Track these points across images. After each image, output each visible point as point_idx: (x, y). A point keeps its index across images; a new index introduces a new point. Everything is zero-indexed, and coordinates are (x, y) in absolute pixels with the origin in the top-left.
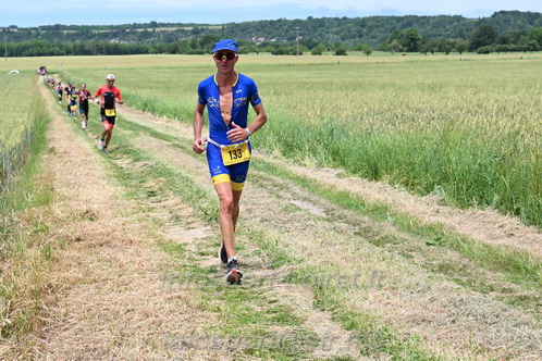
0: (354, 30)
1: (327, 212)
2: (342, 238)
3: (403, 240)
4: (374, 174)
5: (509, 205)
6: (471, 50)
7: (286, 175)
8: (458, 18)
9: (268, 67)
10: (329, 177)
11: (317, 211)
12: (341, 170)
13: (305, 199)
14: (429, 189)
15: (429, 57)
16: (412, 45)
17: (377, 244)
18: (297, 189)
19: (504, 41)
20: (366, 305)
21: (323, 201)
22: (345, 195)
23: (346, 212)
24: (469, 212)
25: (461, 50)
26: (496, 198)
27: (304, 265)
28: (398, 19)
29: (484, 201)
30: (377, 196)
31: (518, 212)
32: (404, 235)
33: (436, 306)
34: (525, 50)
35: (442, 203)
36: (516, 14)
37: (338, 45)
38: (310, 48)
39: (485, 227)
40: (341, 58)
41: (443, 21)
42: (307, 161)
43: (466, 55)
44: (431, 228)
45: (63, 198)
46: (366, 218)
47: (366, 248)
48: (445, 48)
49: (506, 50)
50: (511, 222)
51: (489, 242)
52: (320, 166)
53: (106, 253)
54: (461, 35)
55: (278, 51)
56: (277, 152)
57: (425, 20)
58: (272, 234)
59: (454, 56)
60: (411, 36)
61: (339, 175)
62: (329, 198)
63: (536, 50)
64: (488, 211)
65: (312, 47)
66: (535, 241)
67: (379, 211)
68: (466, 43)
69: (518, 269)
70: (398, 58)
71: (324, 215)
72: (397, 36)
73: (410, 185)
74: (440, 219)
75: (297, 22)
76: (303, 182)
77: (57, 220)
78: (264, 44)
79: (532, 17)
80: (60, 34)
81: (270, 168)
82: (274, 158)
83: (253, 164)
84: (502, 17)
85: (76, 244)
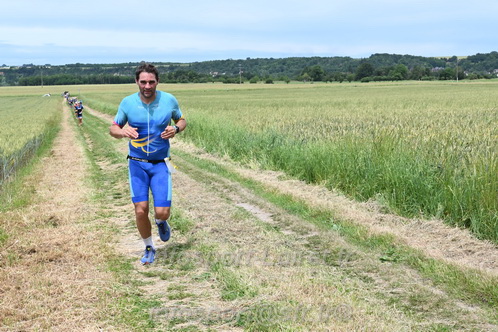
0: (278, 67)
1: (273, 216)
3: (356, 256)
4: (311, 177)
5: (455, 216)
6: (356, 80)
7: (234, 176)
8: (348, 59)
10: (272, 180)
11: (264, 215)
12: (282, 173)
14: (367, 195)
15: (329, 84)
16: (317, 77)
19: (379, 74)
21: (269, 204)
22: (288, 198)
23: (291, 217)
24: (414, 222)
25: (350, 80)
26: (440, 207)
28: (308, 60)
32: (356, 249)
34: (393, 80)
35: (384, 210)
36: (386, 55)
37: (267, 77)
39: (436, 240)
40: (269, 86)
41: (337, 60)
43: (353, 83)
46: (311, 225)
48: (339, 79)
51: (449, 261)
52: (263, 168)
54: (350, 70)
55: (227, 81)
56: (227, 156)
57: (325, 60)
59: (345, 84)
60: (316, 70)
61: (280, 178)
62: (274, 201)
63: (400, 79)
64: (435, 221)
65: (250, 78)
67: (323, 216)
68: (354, 75)
70: (308, 85)
71: (271, 221)
72: (307, 70)
75: (240, 61)
76: (250, 184)
77: (23, 228)
78: (218, 77)
79: (396, 58)
80: (80, 71)
81: (221, 170)
82: (224, 161)
83: (207, 166)
84: (377, 58)
85: (28, 258)
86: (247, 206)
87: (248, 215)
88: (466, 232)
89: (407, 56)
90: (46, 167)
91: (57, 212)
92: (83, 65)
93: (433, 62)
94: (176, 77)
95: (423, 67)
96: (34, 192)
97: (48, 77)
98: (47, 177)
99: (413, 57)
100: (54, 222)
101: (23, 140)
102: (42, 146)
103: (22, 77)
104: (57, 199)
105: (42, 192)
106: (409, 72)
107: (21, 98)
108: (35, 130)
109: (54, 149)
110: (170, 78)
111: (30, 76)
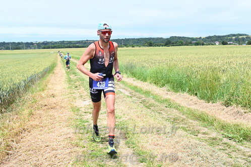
0: (136, 41)
1: (130, 93)
3: (157, 106)
4: (145, 80)
5: (192, 92)
8: (162, 38)
10: (131, 81)
11: (127, 93)
13: (123, 89)
14: (163, 85)
15: (155, 47)
16: (150, 45)
17: (148, 108)
18: (121, 85)
19: (173, 43)
21: (129, 89)
22: (136, 87)
23: (136, 93)
24: (178, 94)
25: (162, 46)
27: (121, 120)
28: (147, 39)
29: (183, 90)
30: (146, 88)
31: (196, 94)
32: (157, 103)
34: (178, 46)
35: (168, 90)
36: (175, 37)
37: (132, 45)
39: (185, 100)
40: (133, 48)
41: (158, 39)
43: (164, 47)
44: (166, 100)
46: (143, 96)
48: (158, 45)
49: (173, 46)
50: (194, 98)
52: (128, 77)
57: (154, 39)
59: (161, 47)
60: (150, 42)
61: (134, 80)
62: (131, 88)
63: (181, 46)
64: (185, 94)
65: (126, 45)
67: (147, 93)
68: (164, 44)
70: (147, 48)
71: (129, 95)
72: (147, 43)
73: (156, 84)
74: (169, 97)
75: (122, 39)
77: (42, 98)
79: (179, 38)
80: (64, 43)
84: (172, 38)
85: (44, 108)
86: (121, 90)
87: (121, 93)
88: (196, 97)
89: (183, 37)
90: (50, 77)
91: (55, 93)
93: (193, 39)
95: (189, 41)
96: (46, 86)
97: (52, 46)
98: (52, 81)
99: (186, 38)
100: (53, 96)
101: (43, 68)
102: (50, 70)
103: (43, 46)
104: (55, 88)
105: (50, 86)
106: (184, 43)
107: (42, 53)
108: (47, 64)
109: (54, 71)
111: (46, 45)
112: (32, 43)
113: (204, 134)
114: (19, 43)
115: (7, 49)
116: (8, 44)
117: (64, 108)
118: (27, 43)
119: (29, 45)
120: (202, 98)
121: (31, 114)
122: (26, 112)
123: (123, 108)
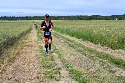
0: (74, 17)
1: (65, 41)
2: (65, 46)
3: (75, 46)
4: (73, 36)
5: (91, 41)
6: (89, 20)
7: (61, 36)
8: (87, 16)
9: (63, 22)
10: (67, 36)
11: (64, 41)
12: (68, 35)
13: (62, 40)
14: (80, 38)
15: (83, 21)
16: (81, 19)
17: (71, 47)
18: (62, 38)
19: (93, 19)
20: (66, 58)
21: (65, 40)
22: (68, 39)
23: (68, 42)
24: (85, 42)
25: (87, 20)
26: (89, 40)
27: (58, 50)
28: (80, 16)
29: (87, 40)
30: (73, 39)
31: (92, 42)
32: (75, 45)
33: (77, 58)
34: (96, 20)
35: (81, 40)
36: (95, 15)
37: (72, 19)
38: (68, 20)
39: (87, 44)
40: (72, 21)
41: (85, 16)
42: (64, 34)
43: (88, 21)
44: (79, 44)
45: (29, 39)
46: (70, 43)
47: (69, 47)
48: (85, 20)
49: (93, 20)
50: (91, 43)
51: (87, 47)
52: (66, 35)
53: (30, 48)
54: (88, 18)
55: (64, 20)
56: (60, 33)
57: (83, 16)
58: (55, 45)
59: (86, 21)
60: (81, 18)
61: (68, 36)
62: (66, 39)
63: (97, 20)
64: (88, 42)
65: (68, 19)
66: (94, 47)
67: (72, 41)
68: (88, 19)
69: (91, 51)
70: (79, 21)
71: (64, 42)
72: (79, 18)
73: (77, 38)
74: (81, 43)
75: (67, 16)
76: (63, 37)
77: (26, 42)
78: (62, 19)
79: (97, 16)
80: (36, 18)
81: (59, 35)
82: (60, 34)
83: (57, 34)
84: (93, 16)
85: (27, 46)
88: (92, 43)
89: (99, 16)
90: (30, 34)
92: (37, 17)
93: (104, 17)
94: (54, 19)
95: (102, 18)
96: (28, 38)
97: (30, 19)
98: (30, 36)
99: (100, 16)
100: (31, 42)
101: (26, 30)
102: (29, 31)
103: (25, 19)
104: (31, 39)
105: (29, 38)
106: (99, 18)
107: (25, 23)
108: (28, 28)
109: (31, 32)
110: (53, 19)
111: (27, 18)
112: (20, 17)
113: (89, 55)
114: (13, 17)
115: (7, 20)
116: (8, 17)
117: (36, 46)
118: (17, 17)
119: (18, 18)
120: (94, 43)
121: (22, 48)
122: (20, 47)
123: (60, 47)
